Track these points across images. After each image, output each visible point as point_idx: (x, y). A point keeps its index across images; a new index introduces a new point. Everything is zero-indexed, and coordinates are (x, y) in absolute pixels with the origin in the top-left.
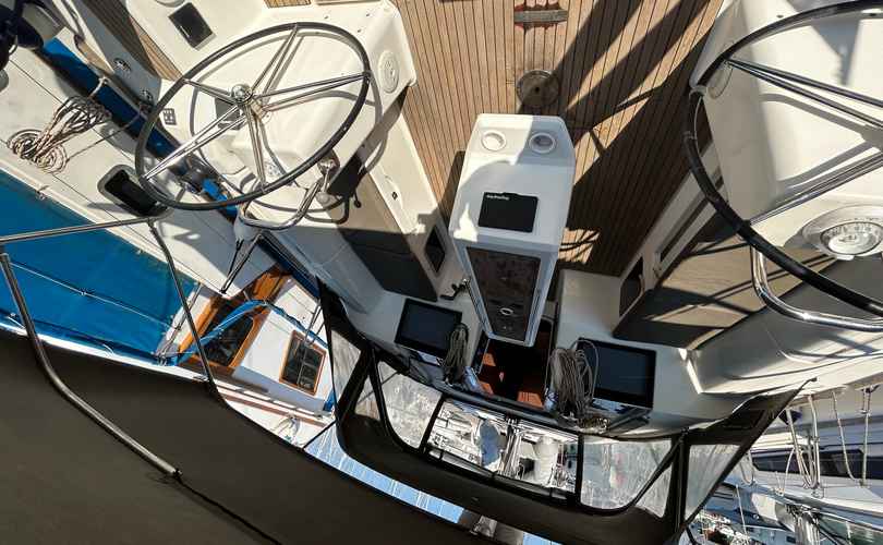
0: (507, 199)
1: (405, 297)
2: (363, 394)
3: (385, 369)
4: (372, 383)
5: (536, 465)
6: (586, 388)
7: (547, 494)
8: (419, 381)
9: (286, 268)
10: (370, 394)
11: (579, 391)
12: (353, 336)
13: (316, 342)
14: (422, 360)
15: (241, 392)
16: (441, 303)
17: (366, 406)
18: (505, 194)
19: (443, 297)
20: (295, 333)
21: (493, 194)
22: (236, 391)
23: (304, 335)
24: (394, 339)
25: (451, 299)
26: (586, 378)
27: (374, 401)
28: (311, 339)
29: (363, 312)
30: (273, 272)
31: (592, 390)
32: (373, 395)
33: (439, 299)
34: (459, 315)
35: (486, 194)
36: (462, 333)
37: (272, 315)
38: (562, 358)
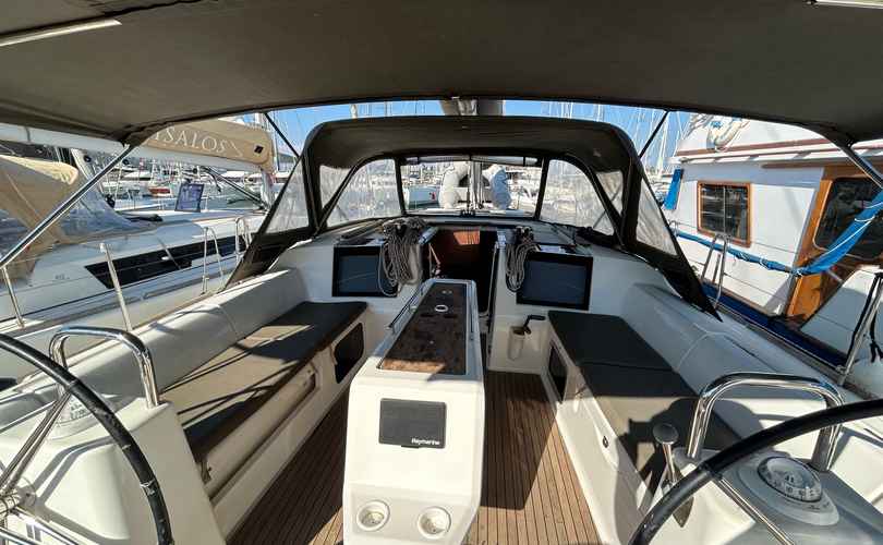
0: (414, 441)
1: (589, 312)
2: (620, 194)
3: (606, 228)
4: (615, 209)
5: (457, 183)
6: (387, 253)
7: (423, 158)
8: (567, 226)
9: (782, 327)
10: (614, 198)
11: (392, 248)
12: (653, 256)
13: (710, 240)
14: (563, 246)
15: (801, 153)
16: (543, 310)
17: (613, 182)
18: (416, 446)
19: (541, 318)
20: (748, 245)
21: (431, 446)
22: (809, 152)
23: (729, 244)
24: (595, 262)
25: (530, 317)
26: (388, 261)
27: (607, 191)
28: (720, 242)
29: (641, 286)
30: (801, 320)
31: (382, 253)
32: (610, 196)
33: (547, 316)
34: (521, 300)
35: (442, 446)
36: (513, 282)
37: (789, 261)
38: (410, 276)
